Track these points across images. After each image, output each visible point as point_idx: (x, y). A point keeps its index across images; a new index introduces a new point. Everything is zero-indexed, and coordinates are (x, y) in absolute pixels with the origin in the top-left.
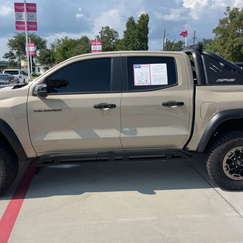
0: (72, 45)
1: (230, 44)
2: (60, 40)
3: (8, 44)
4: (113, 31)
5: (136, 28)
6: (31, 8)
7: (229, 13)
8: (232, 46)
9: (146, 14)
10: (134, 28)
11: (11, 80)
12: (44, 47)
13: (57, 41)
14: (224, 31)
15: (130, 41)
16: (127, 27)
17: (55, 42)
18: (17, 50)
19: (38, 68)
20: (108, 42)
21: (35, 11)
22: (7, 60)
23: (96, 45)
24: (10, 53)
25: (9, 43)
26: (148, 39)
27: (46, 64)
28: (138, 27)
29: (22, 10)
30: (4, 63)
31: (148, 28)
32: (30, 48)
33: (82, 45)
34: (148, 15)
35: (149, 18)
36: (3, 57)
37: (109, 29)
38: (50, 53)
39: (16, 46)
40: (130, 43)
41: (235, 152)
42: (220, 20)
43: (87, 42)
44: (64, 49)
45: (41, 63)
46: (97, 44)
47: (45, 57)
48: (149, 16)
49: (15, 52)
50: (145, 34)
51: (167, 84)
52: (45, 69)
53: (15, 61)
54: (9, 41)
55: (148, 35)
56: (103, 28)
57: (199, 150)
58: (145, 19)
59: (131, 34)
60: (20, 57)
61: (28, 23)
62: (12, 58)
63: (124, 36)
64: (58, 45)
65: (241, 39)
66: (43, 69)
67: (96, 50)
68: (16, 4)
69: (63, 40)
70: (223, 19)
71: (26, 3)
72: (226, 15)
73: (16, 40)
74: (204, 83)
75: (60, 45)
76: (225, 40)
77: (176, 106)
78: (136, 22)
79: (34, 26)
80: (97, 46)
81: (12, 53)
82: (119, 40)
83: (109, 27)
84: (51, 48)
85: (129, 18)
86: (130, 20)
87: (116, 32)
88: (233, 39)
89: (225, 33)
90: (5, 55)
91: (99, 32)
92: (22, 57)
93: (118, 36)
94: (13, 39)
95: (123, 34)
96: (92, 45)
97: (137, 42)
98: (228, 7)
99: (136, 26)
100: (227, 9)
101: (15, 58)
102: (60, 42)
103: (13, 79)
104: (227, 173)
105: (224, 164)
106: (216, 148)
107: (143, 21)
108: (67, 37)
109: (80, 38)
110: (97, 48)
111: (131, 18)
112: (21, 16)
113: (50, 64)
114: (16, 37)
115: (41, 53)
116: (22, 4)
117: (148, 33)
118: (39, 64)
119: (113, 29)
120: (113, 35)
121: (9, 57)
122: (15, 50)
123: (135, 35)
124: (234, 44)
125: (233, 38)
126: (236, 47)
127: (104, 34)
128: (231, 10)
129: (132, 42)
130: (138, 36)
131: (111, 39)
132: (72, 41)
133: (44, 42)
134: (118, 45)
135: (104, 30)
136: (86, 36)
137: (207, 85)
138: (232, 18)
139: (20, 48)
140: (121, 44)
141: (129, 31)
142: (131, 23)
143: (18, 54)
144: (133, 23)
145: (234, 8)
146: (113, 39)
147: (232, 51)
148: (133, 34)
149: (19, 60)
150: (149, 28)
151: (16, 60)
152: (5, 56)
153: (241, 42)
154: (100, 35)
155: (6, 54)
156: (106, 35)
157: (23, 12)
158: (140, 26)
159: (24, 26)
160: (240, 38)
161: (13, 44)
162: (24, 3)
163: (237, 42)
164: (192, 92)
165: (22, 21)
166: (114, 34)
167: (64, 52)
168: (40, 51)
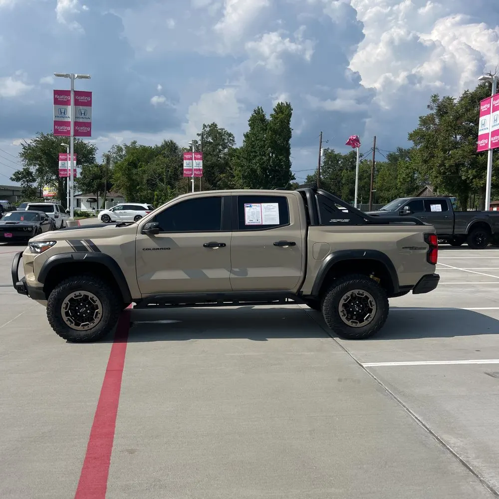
0: (145, 157)
1: (440, 162)
2: (121, 147)
3: (22, 155)
4: (225, 132)
5: (267, 128)
6: (82, 99)
7: (437, 107)
8: (443, 164)
9: (287, 103)
10: (264, 128)
11: (43, 222)
12: (91, 161)
13: (116, 150)
14: (427, 137)
15: (257, 153)
16: (250, 125)
17: (111, 150)
18: (38, 166)
19: (78, 199)
20: (215, 153)
21: (89, 104)
22: (18, 184)
23: (192, 160)
24: (24, 170)
25: (23, 152)
26: (289, 148)
27: (94, 194)
28: (271, 128)
29: (67, 103)
30: (7, 190)
31: (289, 129)
32: (68, 164)
33: (164, 157)
34: (290, 104)
35: (292, 110)
36: (11, 179)
37: (217, 128)
38: (101, 172)
39: (37, 158)
40: (255, 156)
41: (352, 295)
42: (420, 118)
43: (175, 152)
44: (130, 165)
45: (83, 190)
46: (195, 157)
47: (92, 179)
48: (292, 107)
49: (33, 169)
50: (284, 139)
51: (279, 224)
52: (91, 202)
53: (33, 187)
54: (24, 148)
55: (290, 141)
56: (205, 126)
57: (314, 294)
58: (284, 112)
59: (258, 140)
60: (43, 178)
61: (76, 124)
62: (28, 181)
63: (245, 142)
64: (118, 157)
65: (458, 153)
66: (88, 201)
67: (191, 168)
68: (56, 92)
69: (127, 147)
70: (426, 116)
71: (75, 91)
72: (432, 109)
73: (37, 147)
74: (317, 224)
75: (121, 156)
76: (429, 154)
77: (287, 246)
78: (268, 118)
79: (85, 128)
80: (194, 161)
81: (29, 171)
82: (235, 150)
83: (216, 125)
84: (105, 162)
85: (255, 110)
86: (256, 114)
87: (230, 135)
88: (444, 153)
89: (429, 141)
90: (14, 175)
91: (198, 134)
92: (47, 179)
93: (233, 141)
94: (31, 144)
95: (244, 138)
96: (185, 160)
97: (269, 155)
98: (435, 96)
99: (267, 125)
100: (433, 98)
101: (34, 180)
102: (122, 151)
103: (47, 220)
104: (344, 319)
105: (341, 308)
106: (331, 291)
107: (281, 116)
108: (135, 143)
109: (159, 145)
110: (194, 164)
111: (259, 109)
112: (64, 113)
113: (101, 194)
114: (38, 141)
115: (85, 171)
116: (67, 93)
117: (290, 137)
118: (81, 193)
119: (224, 129)
120: (224, 139)
121: (22, 178)
122: (35, 166)
123: (265, 141)
124: (446, 162)
125: (445, 151)
126: (451, 166)
127: (207, 137)
128: (440, 100)
129: (260, 154)
130: (271, 142)
131: (220, 147)
132: (145, 149)
133: (91, 151)
134: (233, 158)
135: (208, 129)
136: (171, 141)
137: (321, 225)
138: (442, 116)
139: (44, 162)
140: (238, 158)
141: (255, 134)
142: (258, 119)
143: (39, 173)
144: (263, 119)
145: (444, 97)
146: (224, 148)
147: (444, 173)
148: (261, 140)
149: (41, 185)
150: (292, 130)
151: (35, 185)
152: (14, 177)
153: (458, 159)
154: (199, 139)
155: (18, 172)
156: (210, 140)
157: (69, 106)
158: (276, 124)
159: (68, 128)
160: (457, 151)
161: (30, 154)
162: (70, 91)
163: (452, 157)
164: (304, 232)
165: (66, 120)
166: (226, 137)
167: (129, 169)
168: (83, 169)
